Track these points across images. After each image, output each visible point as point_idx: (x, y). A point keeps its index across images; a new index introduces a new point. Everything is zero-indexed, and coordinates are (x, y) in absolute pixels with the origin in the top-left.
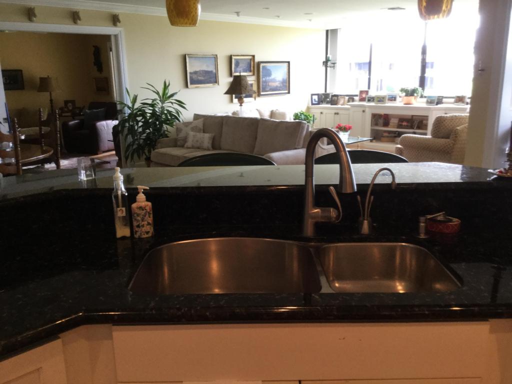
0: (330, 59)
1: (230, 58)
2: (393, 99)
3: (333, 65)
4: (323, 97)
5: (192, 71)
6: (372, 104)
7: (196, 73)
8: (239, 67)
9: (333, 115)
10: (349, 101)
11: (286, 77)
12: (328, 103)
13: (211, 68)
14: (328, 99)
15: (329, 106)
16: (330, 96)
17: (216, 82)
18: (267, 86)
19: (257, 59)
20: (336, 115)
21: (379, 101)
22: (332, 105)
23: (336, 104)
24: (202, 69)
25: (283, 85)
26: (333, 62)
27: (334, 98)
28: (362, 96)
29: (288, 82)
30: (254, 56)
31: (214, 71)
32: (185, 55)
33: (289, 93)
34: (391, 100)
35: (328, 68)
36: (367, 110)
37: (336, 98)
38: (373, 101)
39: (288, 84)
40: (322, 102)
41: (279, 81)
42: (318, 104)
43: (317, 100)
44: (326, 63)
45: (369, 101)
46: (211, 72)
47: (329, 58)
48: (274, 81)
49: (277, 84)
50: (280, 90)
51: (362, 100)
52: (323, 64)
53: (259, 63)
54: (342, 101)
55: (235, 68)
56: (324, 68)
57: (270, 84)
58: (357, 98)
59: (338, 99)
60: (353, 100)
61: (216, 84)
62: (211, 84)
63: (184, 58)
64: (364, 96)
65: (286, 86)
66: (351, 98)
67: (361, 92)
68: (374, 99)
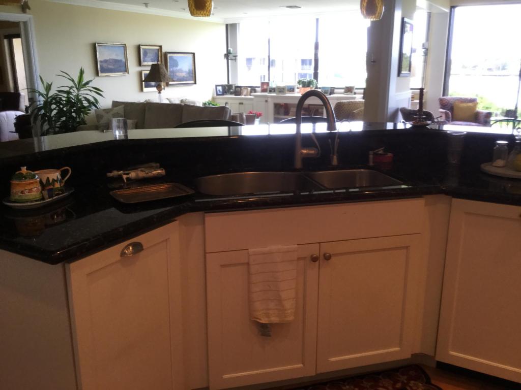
0: (231, 52)
1: (139, 48)
2: (292, 90)
3: (234, 58)
4: (227, 88)
5: (102, 60)
6: (274, 94)
7: (106, 61)
8: (147, 57)
9: (238, 105)
10: (251, 92)
11: (191, 68)
12: (231, 93)
13: (121, 57)
14: (232, 90)
15: (233, 96)
16: (234, 87)
17: (126, 71)
18: (175, 76)
19: (164, 50)
20: (241, 105)
21: (280, 92)
22: (235, 95)
23: (240, 95)
24: (111, 58)
25: (190, 76)
26: (234, 55)
27: (237, 89)
28: (263, 87)
29: (194, 73)
30: (161, 47)
31: (124, 60)
32: (95, 43)
33: (195, 83)
34: (290, 91)
35: (229, 60)
36: (269, 100)
37: (239, 89)
38: (274, 92)
39: (194, 75)
40: (226, 93)
41: (185, 72)
42: (223, 95)
43: (221, 90)
44: (227, 56)
45: (270, 91)
46: (121, 61)
47: (230, 50)
48: (181, 71)
49: (184, 74)
50: (186, 80)
51: (264, 90)
52: (225, 57)
53: (166, 54)
54: (245, 92)
55: (143, 58)
56: (226, 60)
57: (177, 74)
58: (259, 89)
59: (241, 90)
60: (255, 91)
61: (127, 73)
62: (122, 73)
63: (94, 47)
64: (265, 87)
65: (192, 77)
66: (253, 89)
67: (263, 84)
68: (275, 90)
